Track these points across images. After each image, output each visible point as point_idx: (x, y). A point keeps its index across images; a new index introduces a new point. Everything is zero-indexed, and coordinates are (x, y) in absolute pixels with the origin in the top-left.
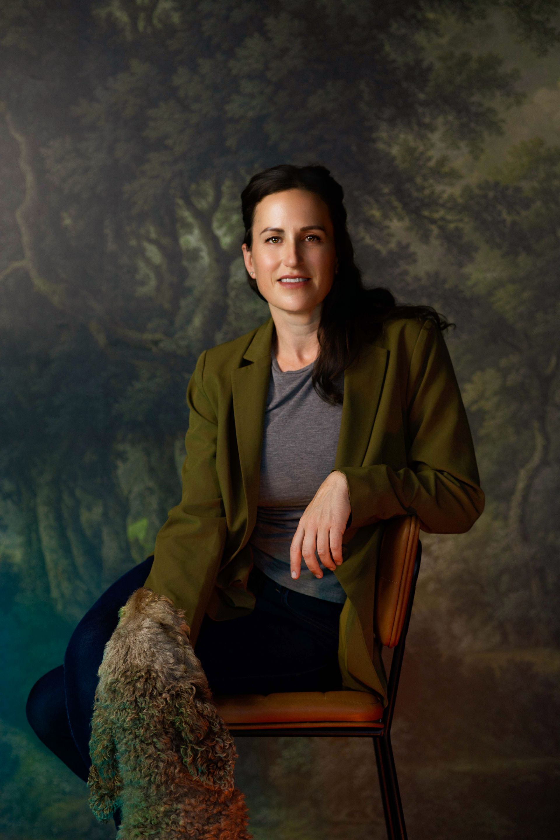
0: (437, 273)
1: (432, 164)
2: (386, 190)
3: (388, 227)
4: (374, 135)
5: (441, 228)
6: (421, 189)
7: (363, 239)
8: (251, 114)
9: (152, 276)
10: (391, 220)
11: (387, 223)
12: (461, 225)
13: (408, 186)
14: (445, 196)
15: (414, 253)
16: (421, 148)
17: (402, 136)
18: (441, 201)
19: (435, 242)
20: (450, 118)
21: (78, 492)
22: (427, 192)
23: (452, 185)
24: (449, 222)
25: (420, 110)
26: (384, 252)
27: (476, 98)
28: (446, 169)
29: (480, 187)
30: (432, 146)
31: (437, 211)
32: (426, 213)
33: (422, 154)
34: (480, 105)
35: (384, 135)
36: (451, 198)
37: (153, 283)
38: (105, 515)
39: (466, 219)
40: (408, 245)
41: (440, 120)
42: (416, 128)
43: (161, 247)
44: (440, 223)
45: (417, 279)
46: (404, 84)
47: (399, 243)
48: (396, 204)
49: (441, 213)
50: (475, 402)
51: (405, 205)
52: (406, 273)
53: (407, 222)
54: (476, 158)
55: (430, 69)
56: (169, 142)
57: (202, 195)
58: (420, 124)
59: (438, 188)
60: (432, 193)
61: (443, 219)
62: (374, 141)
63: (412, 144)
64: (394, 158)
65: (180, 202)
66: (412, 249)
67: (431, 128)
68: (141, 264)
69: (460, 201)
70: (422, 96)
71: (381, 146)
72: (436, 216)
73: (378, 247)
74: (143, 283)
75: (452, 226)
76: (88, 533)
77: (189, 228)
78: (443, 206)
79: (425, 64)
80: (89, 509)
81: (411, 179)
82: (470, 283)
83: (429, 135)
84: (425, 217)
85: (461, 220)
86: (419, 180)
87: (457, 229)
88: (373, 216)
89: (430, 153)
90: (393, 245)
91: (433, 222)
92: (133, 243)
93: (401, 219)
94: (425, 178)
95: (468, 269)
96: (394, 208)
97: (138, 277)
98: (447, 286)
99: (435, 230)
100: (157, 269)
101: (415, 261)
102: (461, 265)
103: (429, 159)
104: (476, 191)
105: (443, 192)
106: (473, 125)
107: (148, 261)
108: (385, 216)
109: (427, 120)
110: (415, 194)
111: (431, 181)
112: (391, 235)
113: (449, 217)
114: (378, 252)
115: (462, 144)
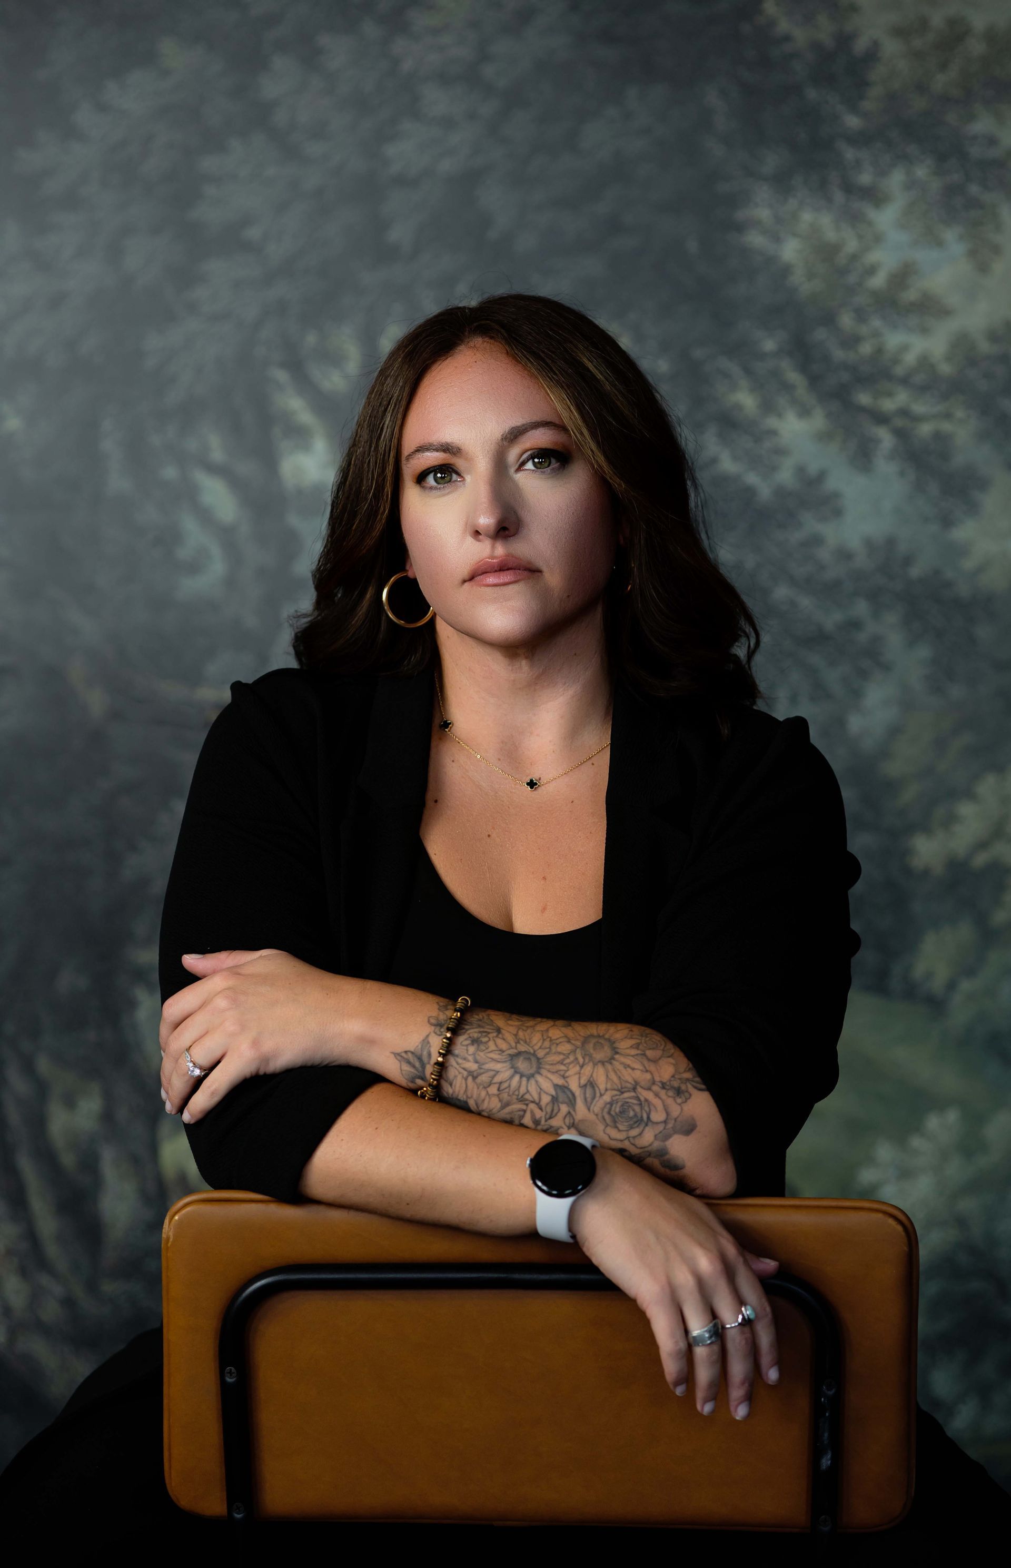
0: (891, 542)
1: (878, 281)
2: (769, 345)
3: (773, 433)
4: (741, 215)
5: (901, 434)
6: (852, 341)
7: (714, 461)
8: (446, 166)
9: (215, 550)
10: (780, 415)
11: (772, 422)
12: (946, 427)
13: (820, 334)
14: (910, 358)
15: (836, 495)
16: (852, 245)
17: (807, 217)
18: (899, 371)
19: (886, 467)
20: (921, 172)
21: (43, 1065)
22: (866, 349)
23: (924, 331)
24: (917, 419)
25: (849, 154)
26: (765, 492)
27: (982, 125)
28: (911, 295)
29: (993, 337)
30: (878, 239)
31: (890, 394)
32: (864, 398)
33: (854, 257)
34: (992, 141)
35: (763, 213)
36: (925, 362)
37: (217, 567)
38: (107, 1117)
39: (960, 414)
40: (821, 476)
41: (896, 179)
42: (839, 196)
43: (235, 482)
44: (899, 422)
45: (844, 555)
46: (812, 94)
47: (801, 470)
48: (794, 376)
49: (899, 399)
50: (982, 845)
51: (814, 381)
52: (816, 541)
53: (819, 420)
54: (983, 268)
55: (872, 56)
56: (253, 233)
57: (334, 359)
58: (849, 188)
59: (894, 340)
60: (879, 351)
61: (904, 412)
62: (740, 228)
63: (831, 236)
64: (786, 270)
65: (282, 376)
66: (833, 483)
67: (874, 196)
68: (190, 525)
69: (946, 369)
70: (853, 122)
71: (755, 240)
72: (888, 405)
73: (752, 479)
74: (194, 567)
75: (925, 429)
76: (68, 1160)
77: (300, 435)
78: (905, 381)
79: (861, 45)
80: (70, 1102)
81: (829, 319)
82: (969, 564)
83: (872, 214)
84: (862, 409)
85: (948, 416)
86: (846, 320)
87: (938, 436)
88: (738, 407)
89: (875, 256)
90: (785, 476)
91: (881, 419)
92: (170, 473)
93: (804, 412)
94: (861, 316)
95: (965, 531)
96: (788, 388)
97: (184, 553)
98: (915, 572)
99: (886, 438)
100: (226, 534)
101: (838, 513)
102: (947, 522)
103: (872, 270)
104: (984, 347)
105: (905, 348)
106: (974, 189)
107: (206, 517)
108: (768, 407)
109: (865, 178)
110: (839, 354)
111: (876, 323)
112: (781, 452)
113: (919, 408)
114: (750, 492)
115: (950, 235)
